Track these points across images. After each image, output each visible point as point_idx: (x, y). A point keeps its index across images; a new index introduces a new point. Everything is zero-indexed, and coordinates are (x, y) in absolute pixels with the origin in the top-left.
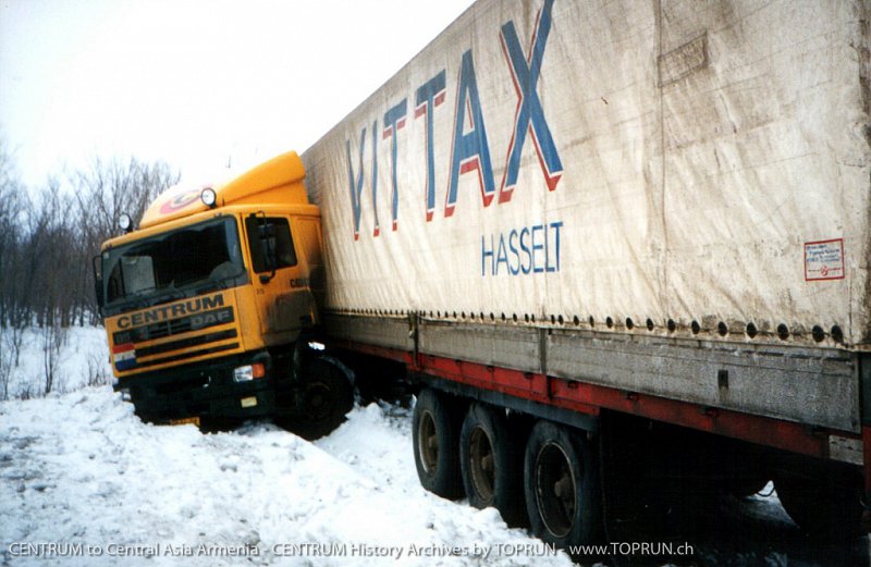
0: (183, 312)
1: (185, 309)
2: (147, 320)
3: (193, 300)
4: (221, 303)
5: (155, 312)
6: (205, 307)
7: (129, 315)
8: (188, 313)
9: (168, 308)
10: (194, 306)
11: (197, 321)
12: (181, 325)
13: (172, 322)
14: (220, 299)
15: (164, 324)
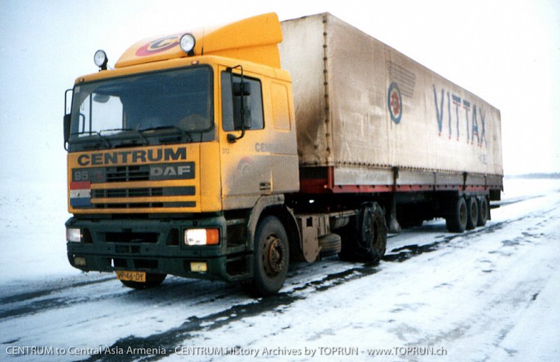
0: (144, 160)
1: (146, 156)
2: (107, 162)
3: (155, 149)
4: (184, 157)
5: (115, 154)
6: (167, 158)
7: (90, 153)
8: (148, 162)
9: (130, 153)
10: (155, 155)
11: (156, 171)
12: (139, 173)
13: (131, 168)
14: (183, 152)
15: (123, 168)
